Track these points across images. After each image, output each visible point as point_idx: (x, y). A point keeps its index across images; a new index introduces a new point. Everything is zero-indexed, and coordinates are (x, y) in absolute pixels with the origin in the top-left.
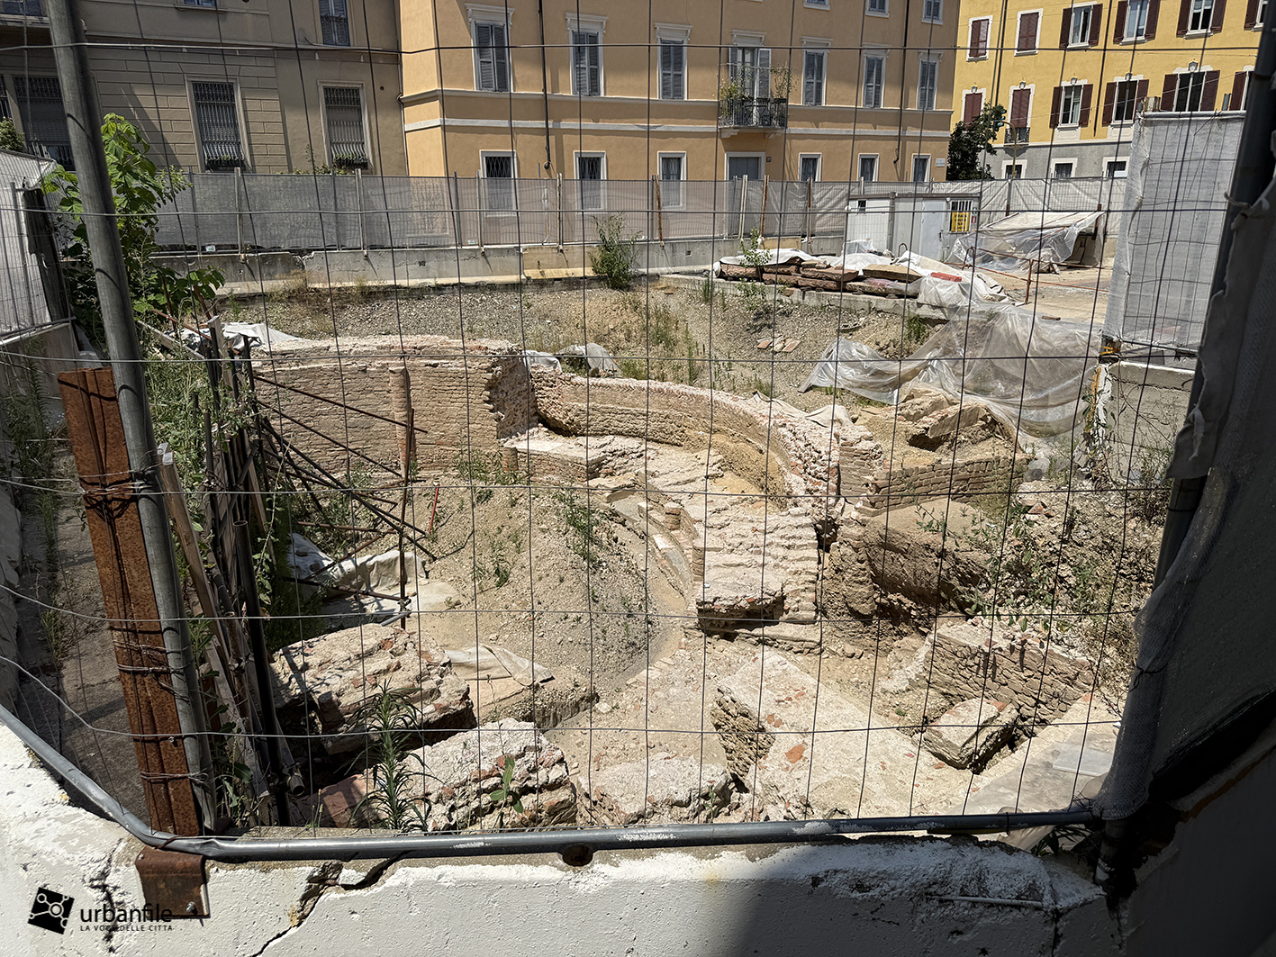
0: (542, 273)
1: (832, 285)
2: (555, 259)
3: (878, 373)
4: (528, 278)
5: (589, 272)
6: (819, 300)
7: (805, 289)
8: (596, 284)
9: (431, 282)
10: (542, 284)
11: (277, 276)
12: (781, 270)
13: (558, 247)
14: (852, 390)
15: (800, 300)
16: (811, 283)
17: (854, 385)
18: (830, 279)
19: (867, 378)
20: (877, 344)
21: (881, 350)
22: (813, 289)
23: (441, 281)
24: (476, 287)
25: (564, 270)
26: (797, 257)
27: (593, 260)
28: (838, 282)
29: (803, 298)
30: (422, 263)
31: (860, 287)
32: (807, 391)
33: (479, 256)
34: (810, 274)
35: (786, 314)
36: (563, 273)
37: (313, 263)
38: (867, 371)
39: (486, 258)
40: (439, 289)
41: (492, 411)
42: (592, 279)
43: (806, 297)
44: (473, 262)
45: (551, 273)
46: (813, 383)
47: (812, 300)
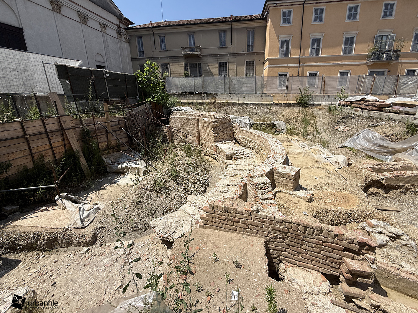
0: (278, 102)
1: (375, 108)
2: (283, 98)
3: (380, 146)
4: (274, 103)
5: (295, 102)
6: (368, 114)
7: (363, 110)
8: (296, 106)
9: (245, 102)
10: (277, 105)
11: (209, 99)
12: (358, 102)
13: (285, 95)
14: (364, 151)
15: (361, 113)
16: (367, 107)
17: (366, 149)
18: (375, 106)
19: (375, 148)
20: (385, 134)
21: (387, 136)
22: (367, 109)
23: (247, 102)
24: (257, 104)
25: (286, 101)
26: (364, 98)
27: (297, 99)
28: (378, 107)
29: (362, 113)
30: (244, 98)
31: (388, 109)
32: (341, 147)
33: (260, 96)
34: (367, 104)
35: (353, 118)
36: (285, 102)
37: (217, 97)
38: (375, 144)
39: (262, 97)
40: (247, 104)
41: (214, 134)
42: (295, 104)
43: (363, 113)
44: (258, 98)
45: (280, 102)
46: (346, 145)
47: (365, 114)
